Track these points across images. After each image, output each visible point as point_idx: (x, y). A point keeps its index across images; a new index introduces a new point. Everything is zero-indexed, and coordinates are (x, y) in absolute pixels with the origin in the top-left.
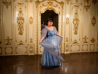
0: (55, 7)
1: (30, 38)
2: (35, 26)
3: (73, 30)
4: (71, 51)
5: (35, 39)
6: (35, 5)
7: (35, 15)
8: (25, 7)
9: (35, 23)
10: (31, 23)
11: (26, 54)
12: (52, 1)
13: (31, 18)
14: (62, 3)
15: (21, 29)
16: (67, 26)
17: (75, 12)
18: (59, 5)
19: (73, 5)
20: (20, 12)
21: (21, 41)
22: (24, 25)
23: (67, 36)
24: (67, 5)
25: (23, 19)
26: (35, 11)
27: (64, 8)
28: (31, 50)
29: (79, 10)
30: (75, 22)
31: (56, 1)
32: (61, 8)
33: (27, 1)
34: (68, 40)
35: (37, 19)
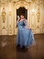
1: (9, 25)
2: (13, 17)
3: (36, 19)
4: (35, 32)
6: (13, 4)
7: (13, 10)
8: (7, 6)
9: (13, 15)
10: (10, 15)
12: (24, 2)
13: (10, 12)
14: (29, 3)
15: (4, 19)
16: (33, 17)
17: (38, 8)
19: (36, 4)
20: (4, 9)
21: (4, 27)
22: (6, 17)
23: (33, 23)
24: (33, 4)
25: (5, 13)
27: (31, 6)
28: (10, 32)
29: (40, 7)
32: (29, 6)
33: (7, 2)
34: (34, 26)
35: (14, 13)
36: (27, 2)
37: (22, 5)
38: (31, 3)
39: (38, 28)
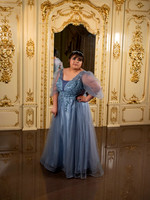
0: (88, 17)
1: (26, 90)
2: (40, 62)
4: (124, 121)
5: (40, 94)
6: (41, 12)
7: (40, 36)
8: (17, 18)
9: (40, 56)
10: (30, 54)
11: (18, 128)
12: (82, 5)
13: (30, 43)
14: (104, 9)
15: (5, 68)
16: (116, 64)
17: (136, 30)
18: (98, 14)
19: (130, 15)
20: (5, 29)
21: (6, 98)
22: (14, 60)
23: (115, 86)
24: (116, 13)
25: (11, 46)
26: (40, 27)
27: (109, 20)
28: (30, 118)
29: (144, 25)
30: (134, 54)
31: (91, 5)
32: (102, 21)
33: (20, 3)
34: (118, 95)
35: (45, 46)
36: (96, 8)
37: (77, 17)
38: (109, 10)
39: (134, 105)
